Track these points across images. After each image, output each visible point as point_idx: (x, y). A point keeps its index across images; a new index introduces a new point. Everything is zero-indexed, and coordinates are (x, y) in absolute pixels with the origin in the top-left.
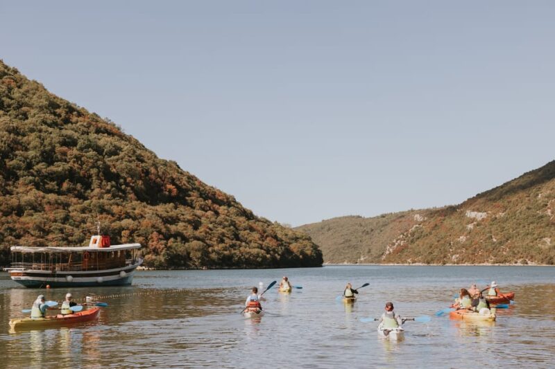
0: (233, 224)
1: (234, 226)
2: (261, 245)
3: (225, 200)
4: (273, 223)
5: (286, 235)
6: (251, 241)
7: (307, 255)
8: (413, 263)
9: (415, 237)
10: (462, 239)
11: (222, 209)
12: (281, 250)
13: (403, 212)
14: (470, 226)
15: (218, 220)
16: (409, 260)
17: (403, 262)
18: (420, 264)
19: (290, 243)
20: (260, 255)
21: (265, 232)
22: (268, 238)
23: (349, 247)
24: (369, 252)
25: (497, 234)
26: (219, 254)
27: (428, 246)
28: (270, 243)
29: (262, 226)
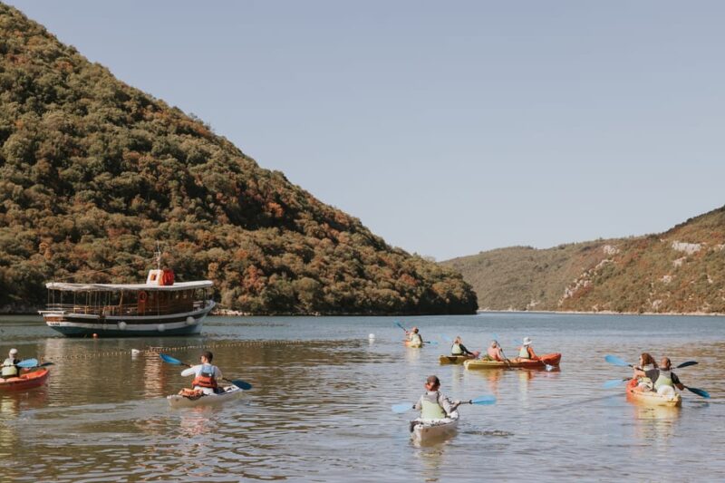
0: (356, 255)
1: (358, 258)
2: (393, 284)
3: (348, 224)
4: (412, 254)
5: (429, 271)
6: (380, 279)
7: (456, 298)
8: (599, 310)
9: (603, 276)
10: (667, 279)
11: (343, 236)
12: (420, 291)
13: (589, 243)
14: (678, 262)
15: (336, 251)
16: (595, 307)
17: (586, 310)
18: (610, 312)
19: (434, 283)
20: (392, 297)
21: (399, 267)
22: (403, 276)
23: (515, 288)
24: (542, 295)
25: (714, 273)
26: (336, 295)
27: (621, 287)
28: (405, 281)
29: (396, 259)
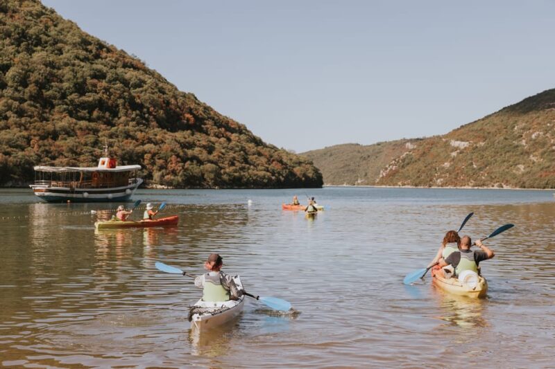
0: (243, 149)
1: (244, 151)
2: (268, 168)
3: (237, 129)
4: (280, 148)
5: (291, 160)
6: (258, 165)
7: (309, 177)
8: (403, 185)
9: (406, 163)
10: (447, 165)
11: (234, 136)
12: (285, 173)
13: (397, 141)
14: (454, 154)
15: (229, 146)
16: (400, 183)
17: (394, 185)
18: (409, 187)
19: (293, 167)
20: (266, 177)
21: (271, 157)
22: (274, 163)
23: (348, 171)
24: (366, 175)
25: (478, 161)
26: (230, 175)
27: (417, 171)
28: (275, 166)
29: (269, 151)
